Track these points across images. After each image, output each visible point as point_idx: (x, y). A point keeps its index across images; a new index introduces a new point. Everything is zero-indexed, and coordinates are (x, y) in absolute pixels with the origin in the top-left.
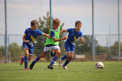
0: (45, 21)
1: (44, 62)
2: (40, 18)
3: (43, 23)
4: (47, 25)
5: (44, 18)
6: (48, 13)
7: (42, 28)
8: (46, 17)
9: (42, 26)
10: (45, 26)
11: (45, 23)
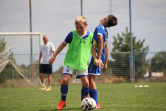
0: (124, 37)
1: (124, 82)
2: (118, 35)
3: (121, 39)
4: (126, 42)
5: (123, 34)
6: (127, 28)
7: (121, 45)
8: (125, 33)
9: (120, 43)
10: (124, 43)
11: (124, 40)
